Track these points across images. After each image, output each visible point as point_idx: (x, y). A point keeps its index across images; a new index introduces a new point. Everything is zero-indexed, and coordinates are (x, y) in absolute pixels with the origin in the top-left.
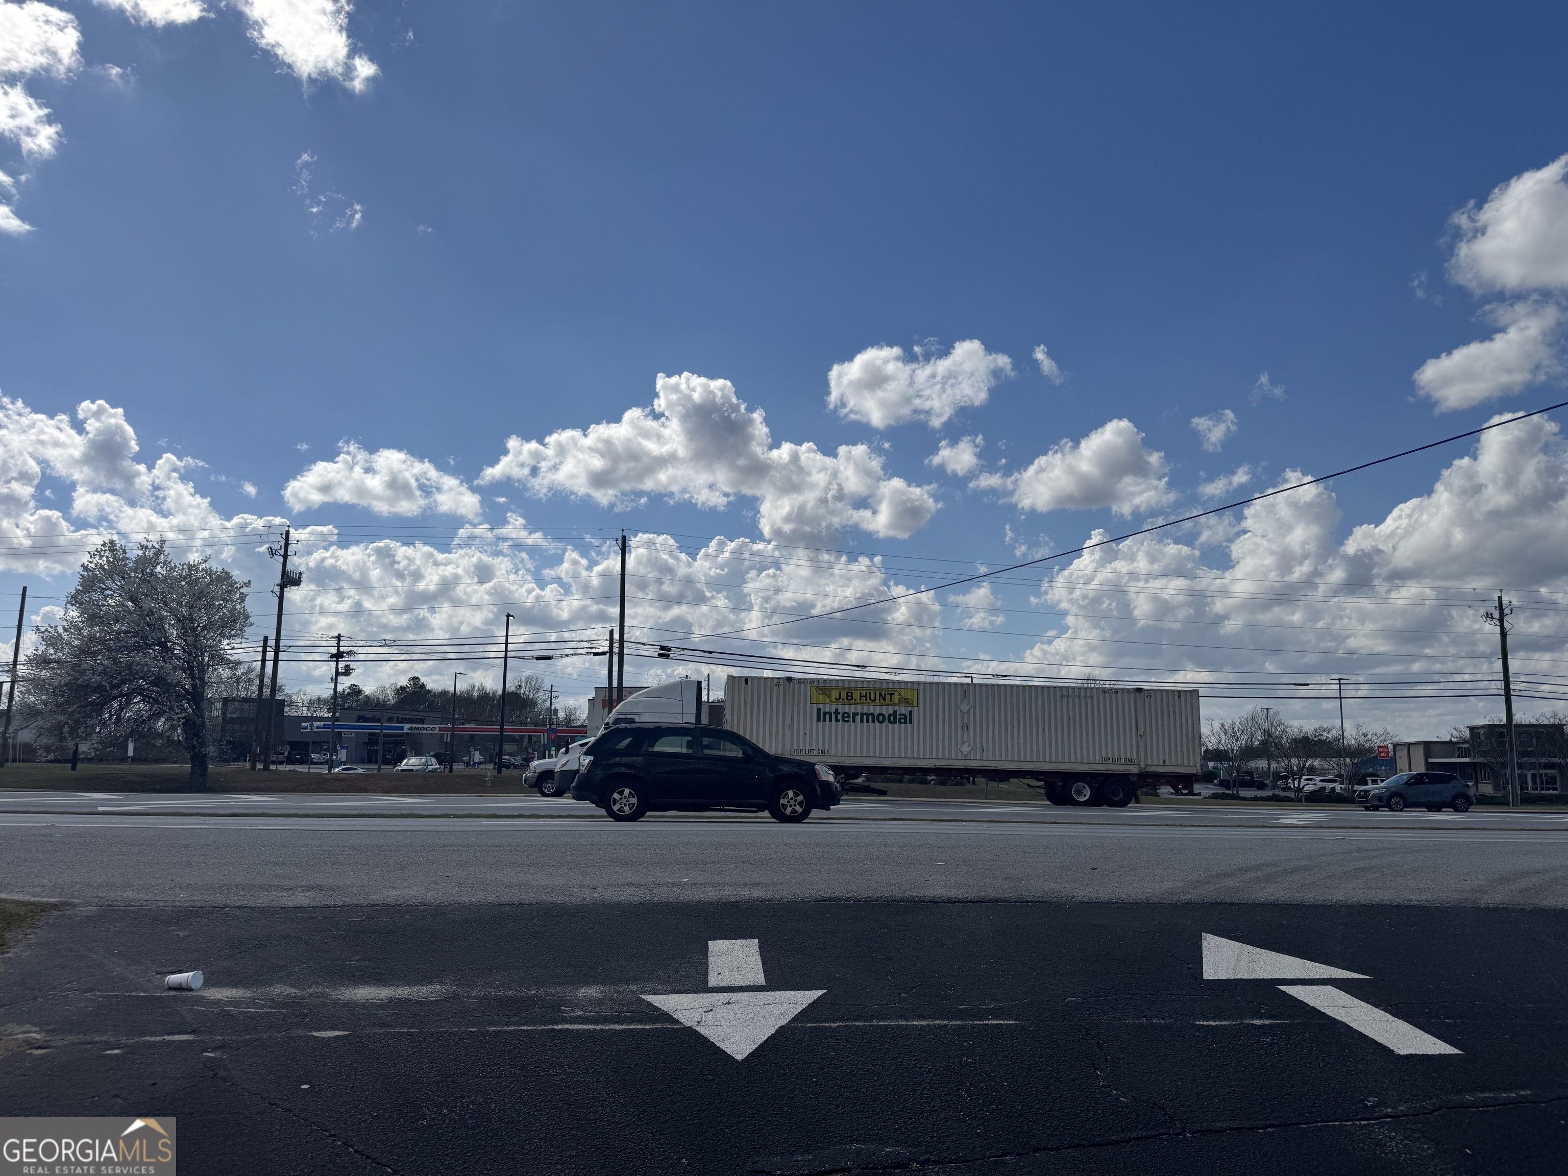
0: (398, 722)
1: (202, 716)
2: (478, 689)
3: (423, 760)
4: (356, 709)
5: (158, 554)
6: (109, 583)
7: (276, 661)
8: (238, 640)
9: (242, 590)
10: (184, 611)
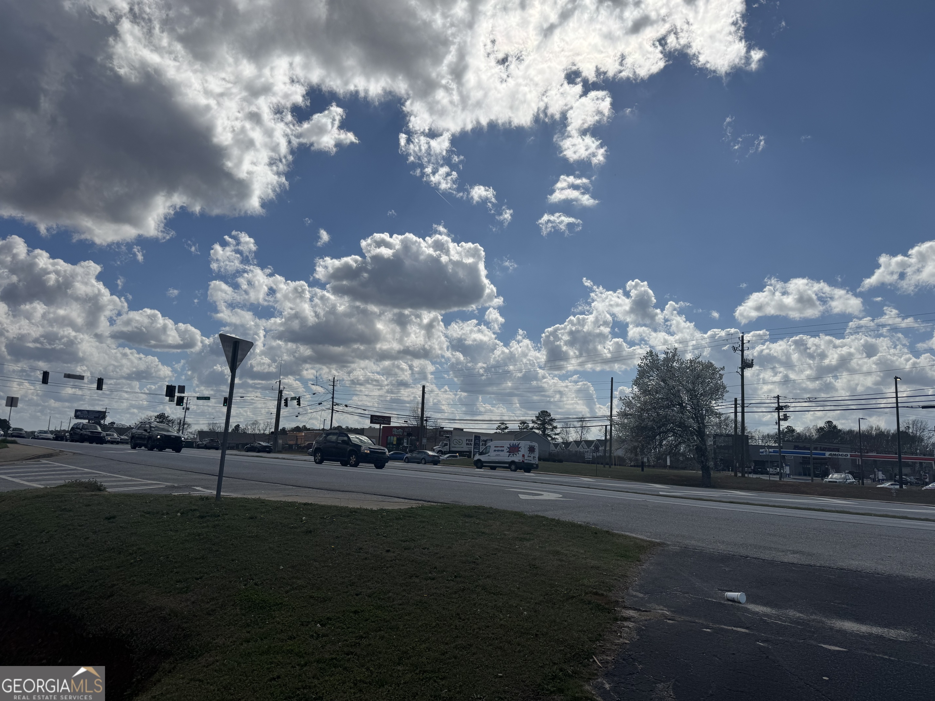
0: (821, 450)
1: (705, 445)
2: (876, 429)
3: (843, 476)
4: (792, 441)
5: (674, 356)
6: (651, 373)
7: (743, 412)
8: (720, 401)
9: (720, 372)
10: (690, 386)
